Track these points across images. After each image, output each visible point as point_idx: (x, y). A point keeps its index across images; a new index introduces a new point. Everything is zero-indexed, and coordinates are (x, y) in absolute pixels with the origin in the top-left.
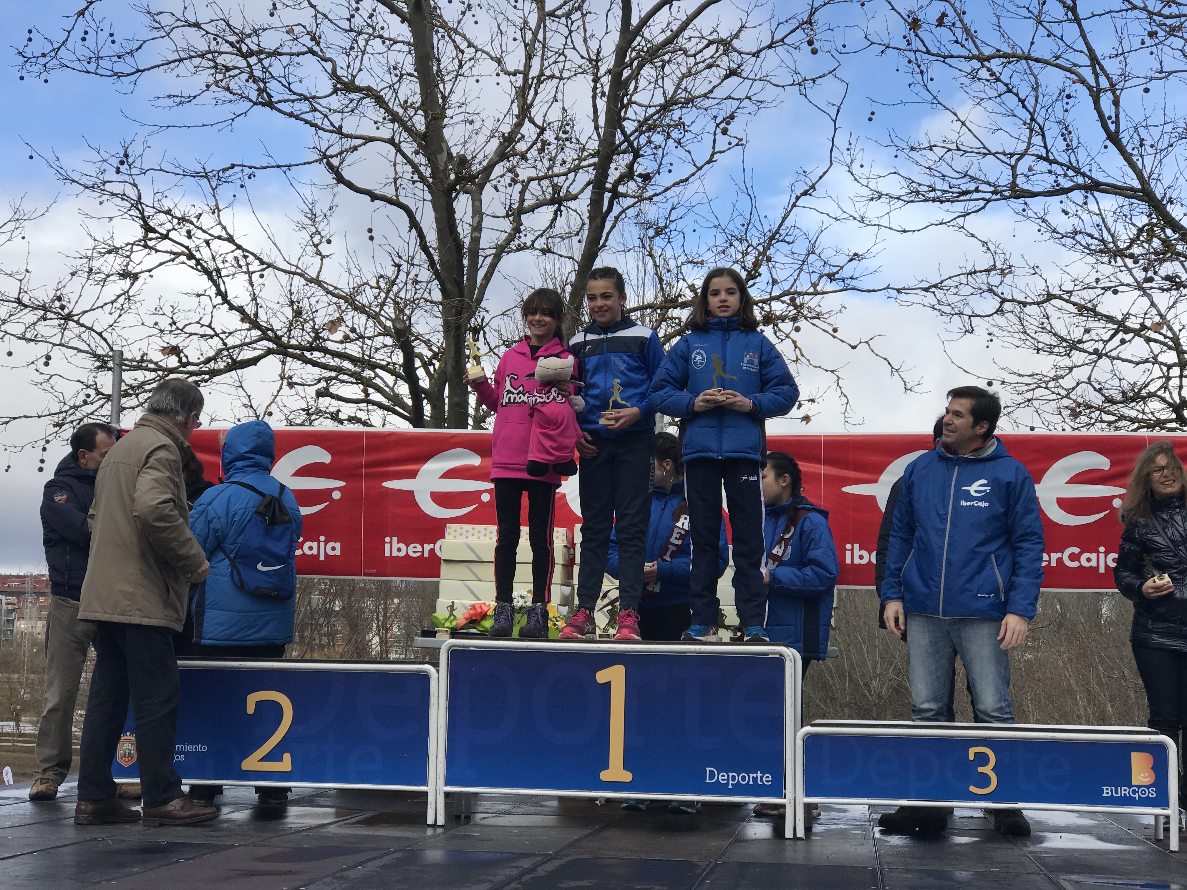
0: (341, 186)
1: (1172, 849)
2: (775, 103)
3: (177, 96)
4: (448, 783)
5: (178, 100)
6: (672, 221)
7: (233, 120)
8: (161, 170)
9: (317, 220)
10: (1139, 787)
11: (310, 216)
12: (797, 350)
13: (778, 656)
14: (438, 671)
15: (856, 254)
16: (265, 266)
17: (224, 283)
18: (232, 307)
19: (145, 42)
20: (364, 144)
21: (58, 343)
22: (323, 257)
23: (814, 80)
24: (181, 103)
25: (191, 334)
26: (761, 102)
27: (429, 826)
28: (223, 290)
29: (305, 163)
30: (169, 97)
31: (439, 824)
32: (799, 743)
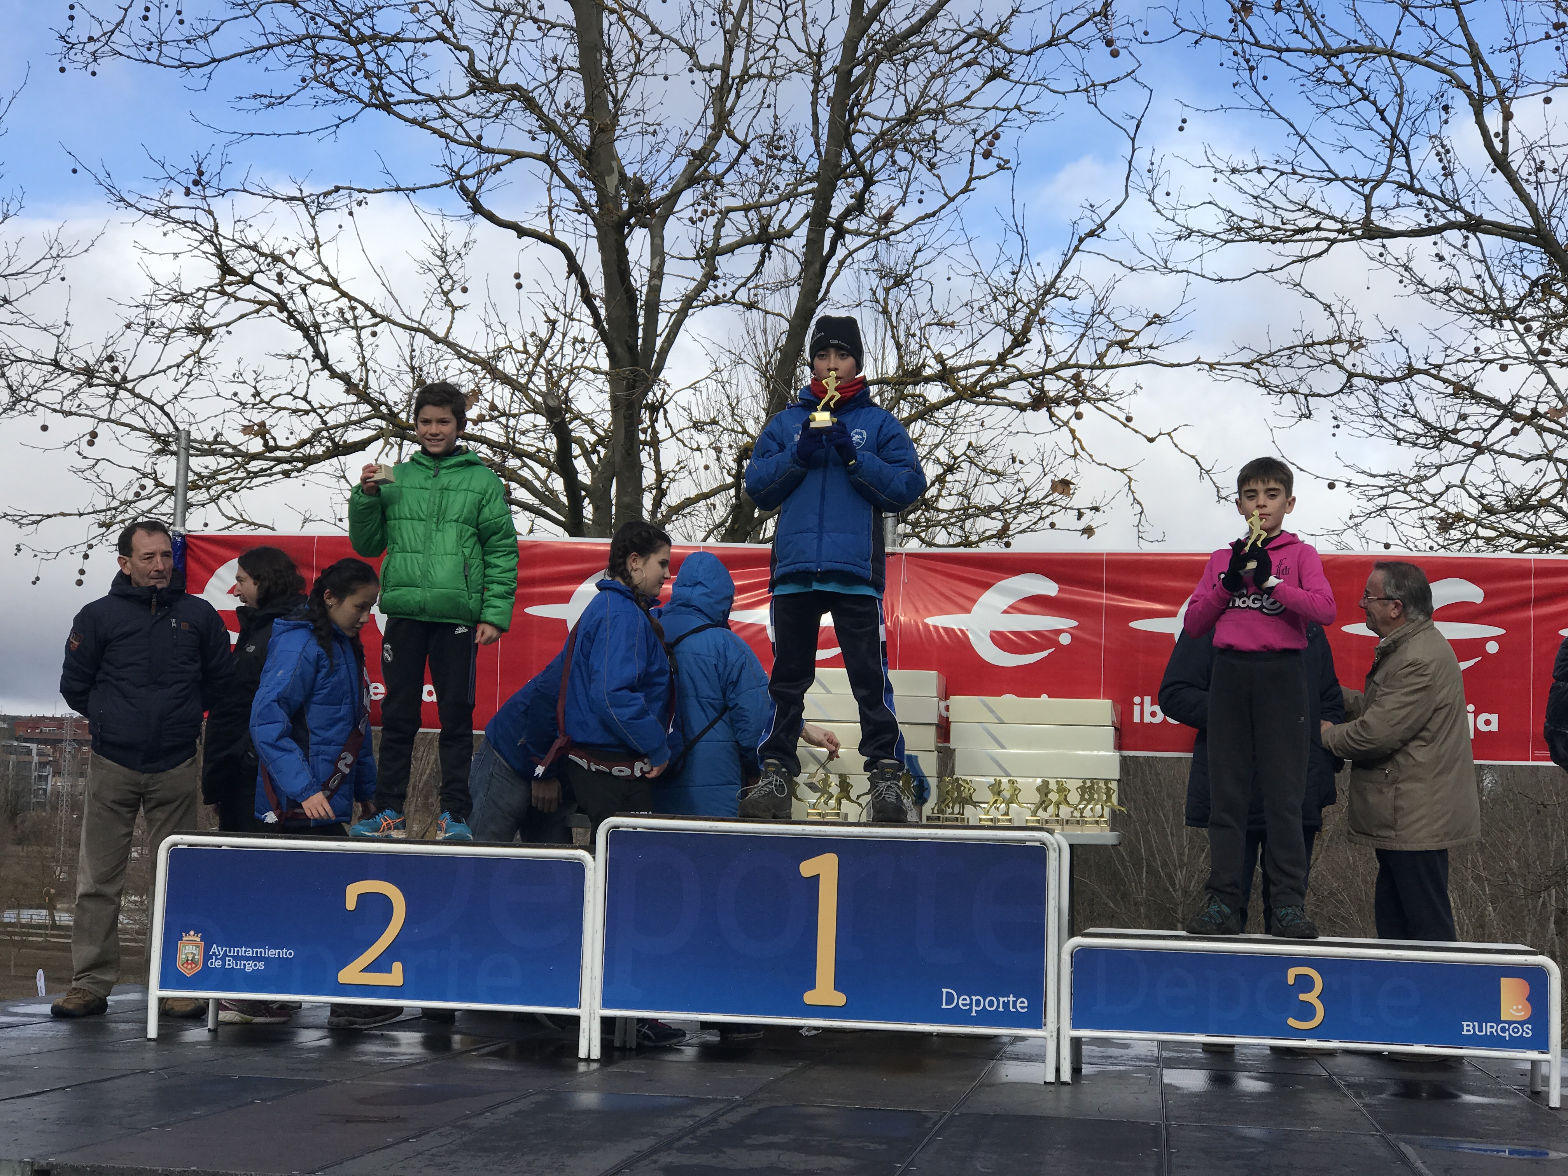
0: (479, 218)
1: (1552, 1105)
2: (1052, 116)
3: (265, 97)
4: (605, 1004)
5: (266, 101)
6: (915, 268)
7: (337, 126)
8: (245, 191)
9: (448, 259)
10: (1510, 1023)
11: (439, 253)
12: (1076, 442)
13: (1038, 844)
14: (594, 858)
15: (1156, 316)
16: (378, 320)
17: (324, 343)
18: (334, 374)
19: (223, 22)
20: (510, 161)
21: (106, 417)
22: (454, 309)
23: (1105, 86)
24: (271, 105)
25: (280, 409)
26: (1035, 113)
27: (581, 1060)
28: (323, 351)
29: (432, 186)
30: (255, 97)
31: (593, 1057)
32: (1066, 958)
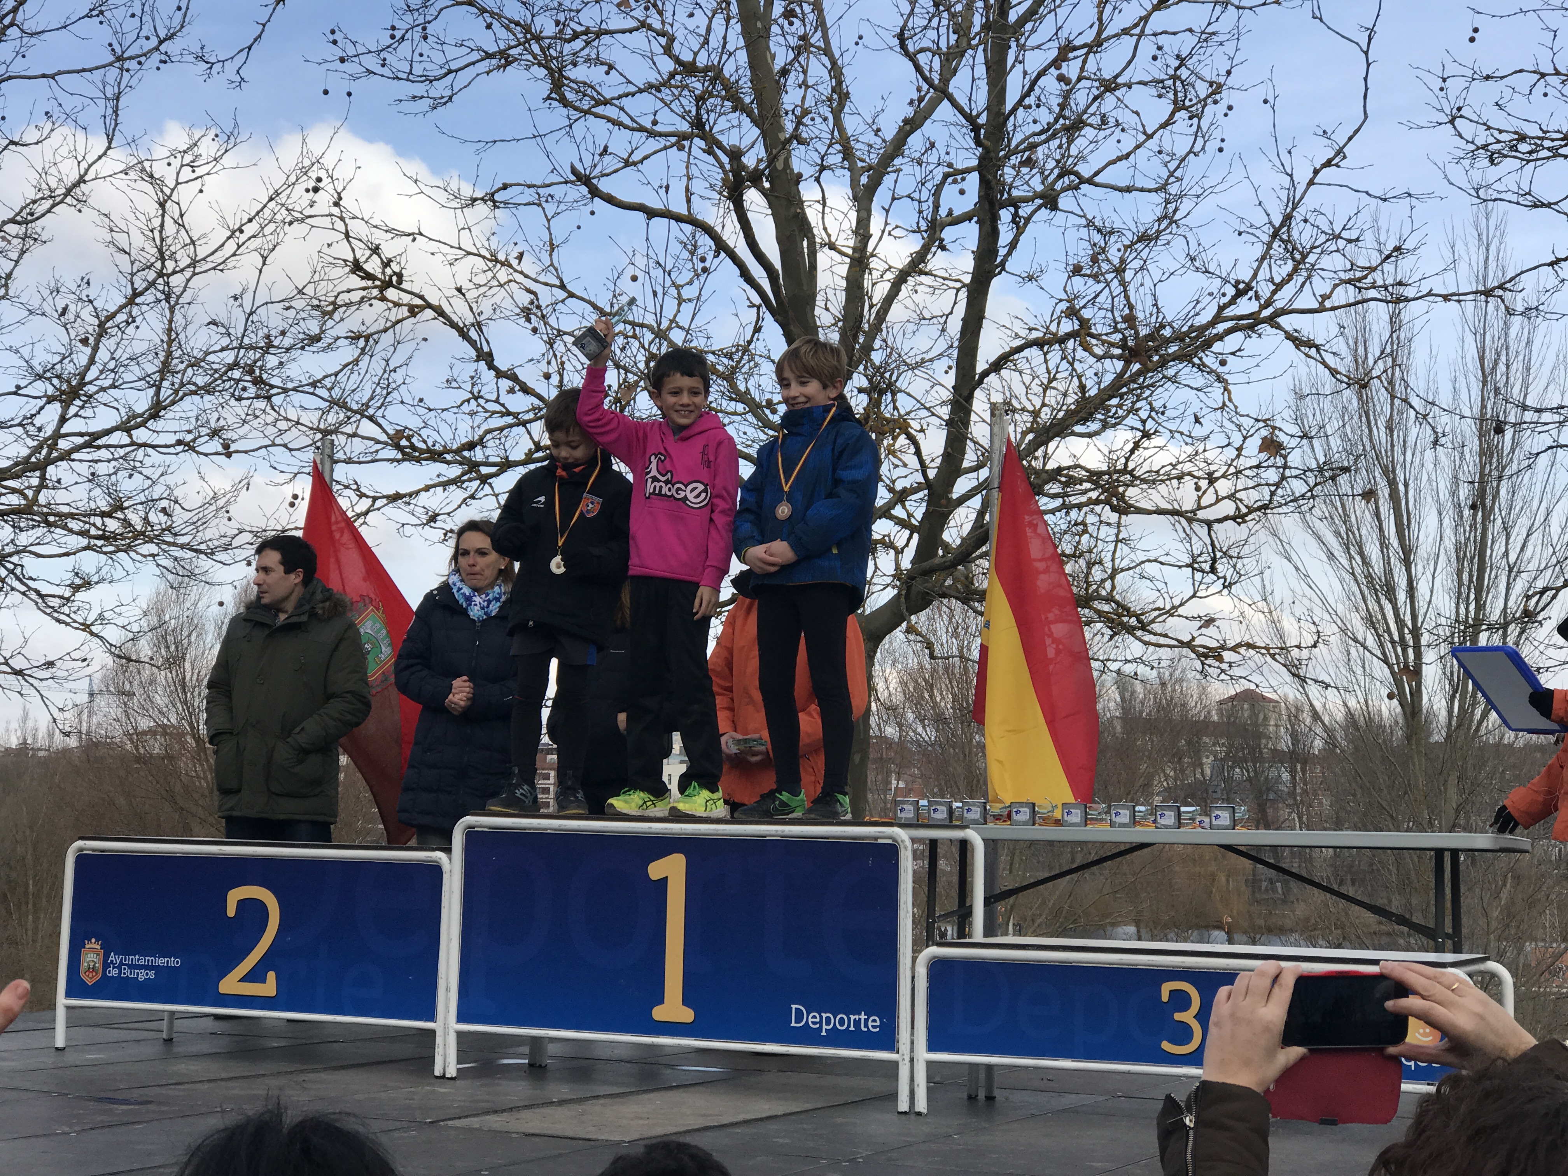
0: (596, 199)
4: (460, 1018)
14: (450, 860)
17: (488, 342)
27: (437, 1077)
28: (486, 351)
31: (448, 1075)
32: (922, 971)
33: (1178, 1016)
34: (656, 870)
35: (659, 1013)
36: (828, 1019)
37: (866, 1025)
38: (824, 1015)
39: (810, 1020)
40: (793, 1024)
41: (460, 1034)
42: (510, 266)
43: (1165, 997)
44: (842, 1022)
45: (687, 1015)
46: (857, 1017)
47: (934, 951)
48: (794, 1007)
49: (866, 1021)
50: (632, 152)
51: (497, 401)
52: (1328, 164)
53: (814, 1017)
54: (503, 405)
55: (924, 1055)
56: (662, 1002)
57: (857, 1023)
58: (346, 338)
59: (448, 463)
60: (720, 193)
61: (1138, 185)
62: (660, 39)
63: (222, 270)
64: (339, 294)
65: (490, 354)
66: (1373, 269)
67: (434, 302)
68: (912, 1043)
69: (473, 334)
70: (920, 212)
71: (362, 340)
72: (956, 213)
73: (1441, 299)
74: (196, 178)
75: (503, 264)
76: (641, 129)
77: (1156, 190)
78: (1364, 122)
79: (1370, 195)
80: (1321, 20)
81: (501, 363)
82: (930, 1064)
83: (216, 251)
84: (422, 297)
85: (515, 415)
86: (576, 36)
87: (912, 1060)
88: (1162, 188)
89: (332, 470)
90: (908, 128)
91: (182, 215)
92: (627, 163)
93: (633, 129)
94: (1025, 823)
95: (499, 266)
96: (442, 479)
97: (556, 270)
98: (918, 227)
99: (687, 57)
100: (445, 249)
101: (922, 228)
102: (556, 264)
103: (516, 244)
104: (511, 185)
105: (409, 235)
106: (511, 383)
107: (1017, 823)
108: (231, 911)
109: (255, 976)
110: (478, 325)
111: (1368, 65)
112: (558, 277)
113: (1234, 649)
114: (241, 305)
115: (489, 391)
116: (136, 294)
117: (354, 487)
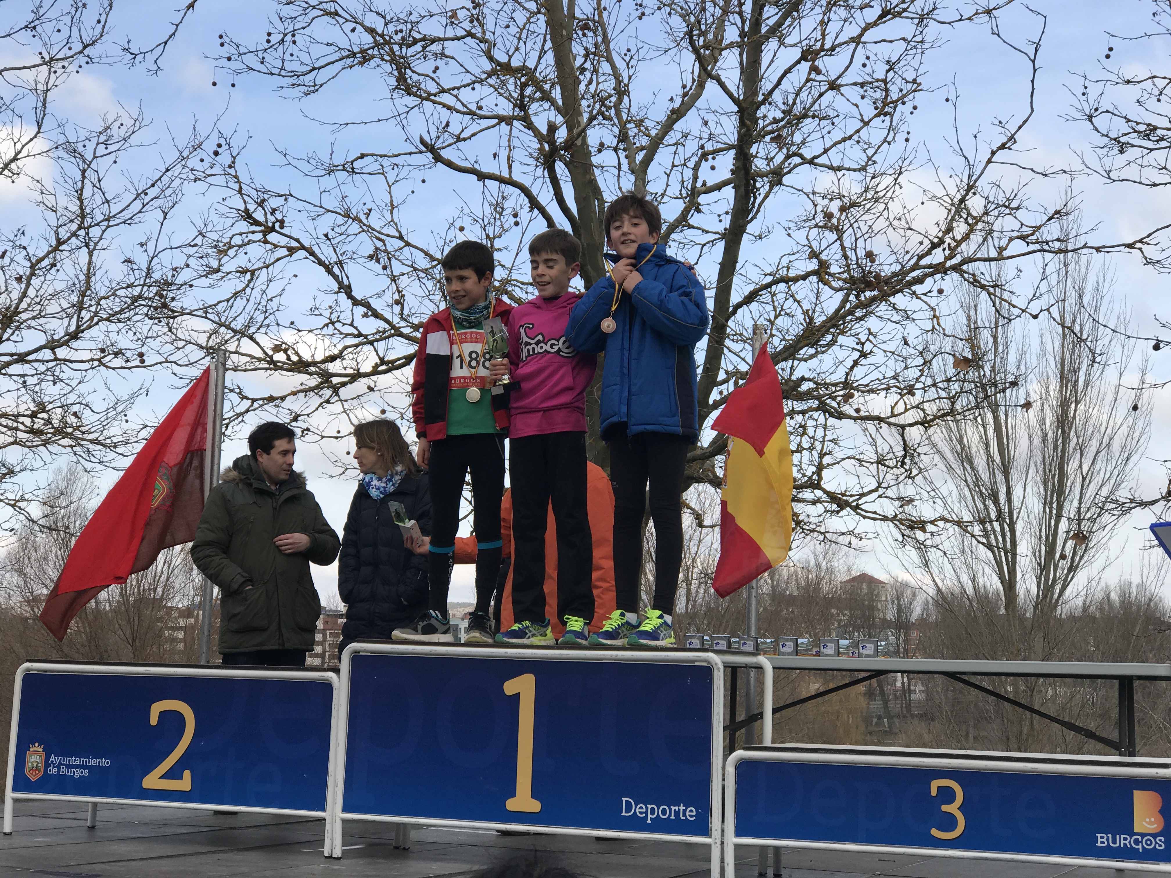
0: (439, 164)
4: (345, 809)
10: (1143, 835)
13: (705, 664)
14: (339, 679)
17: (347, 276)
27: (325, 857)
28: (346, 284)
31: (334, 856)
32: (731, 770)
33: (945, 808)
34: (510, 687)
35: (511, 805)
36: (653, 809)
37: (684, 814)
38: (650, 807)
39: (638, 810)
40: (623, 814)
41: (344, 821)
42: (360, 221)
43: (934, 793)
44: (664, 811)
45: (535, 806)
46: (677, 808)
47: (740, 753)
48: (624, 799)
49: (684, 811)
50: (463, 131)
51: (351, 325)
52: (1003, 147)
53: (641, 808)
54: (356, 328)
55: (732, 839)
56: (514, 795)
57: (677, 813)
58: (237, 272)
59: (311, 374)
60: (537, 160)
61: (846, 165)
62: (482, 45)
63: (129, 224)
64: (233, 236)
65: (349, 287)
66: (1039, 228)
67: (306, 244)
68: (723, 831)
69: (336, 270)
70: (683, 182)
71: (249, 274)
72: (709, 184)
73: (1094, 251)
74: (109, 154)
75: (354, 220)
76: (471, 113)
77: (859, 170)
78: (1030, 115)
79: (1034, 172)
80: (998, 35)
81: (358, 294)
82: (738, 847)
83: (123, 210)
84: (297, 240)
85: (366, 337)
86: (415, 42)
87: (722, 843)
88: (863, 169)
89: (224, 375)
90: (674, 116)
91: (99, 181)
92: (459, 139)
93: (463, 113)
94: (789, 654)
95: (350, 220)
96: (304, 387)
97: (396, 225)
98: (681, 194)
99: (503, 58)
100: (310, 207)
101: (684, 195)
102: (396, 220)
103: (365, 204)
104: (367, 155)
105: (281, 196)
106: (365, 310)
107: (783, 654)
108: (154, 720)
109: (173, 774)
110: (340, 264)
111: (1035, 70)
112: (397, 230)
113: (932, 522)
114: (146, 251)
115: (346, 317)
116: (60, 242)
117: (238, 391)
